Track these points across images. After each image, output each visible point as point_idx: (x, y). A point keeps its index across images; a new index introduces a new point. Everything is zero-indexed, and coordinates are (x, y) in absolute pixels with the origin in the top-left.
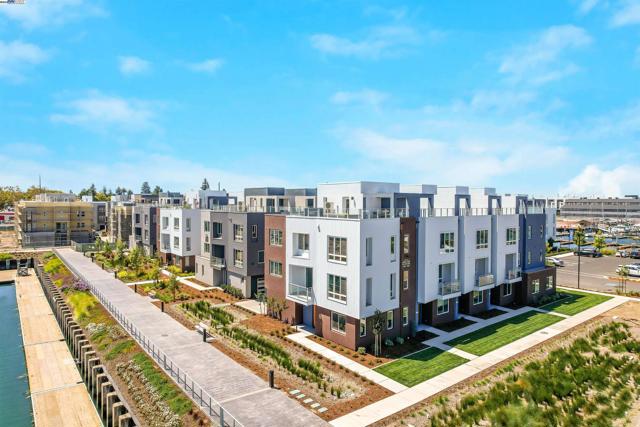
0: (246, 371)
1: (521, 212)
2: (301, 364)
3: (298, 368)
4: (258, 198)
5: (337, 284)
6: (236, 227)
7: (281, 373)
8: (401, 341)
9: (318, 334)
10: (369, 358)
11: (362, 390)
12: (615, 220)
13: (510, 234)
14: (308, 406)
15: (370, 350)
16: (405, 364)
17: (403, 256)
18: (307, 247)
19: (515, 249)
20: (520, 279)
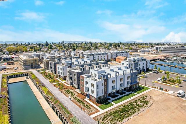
0: (78, 107)
1: (131, 72)
2: (87, 105)
3: (86, 106)
4: (79, 67)
5: (93, 92)
6: (74, 74)
7: (83, 107)
8: (104, 100)
9: (90, 99)
10: (98, 104)
11: (95, 110)
12: (177, 55)
13: (128, 77)
14: (87, 113)
15: (98, 103)
16: (103, 105)
17: (104, 86)
18: (88, 84)
19: (130, 80)
20: (130, 86)
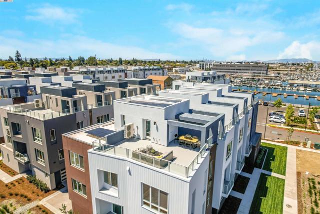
6: (34, 130)
12: (236, 75)
